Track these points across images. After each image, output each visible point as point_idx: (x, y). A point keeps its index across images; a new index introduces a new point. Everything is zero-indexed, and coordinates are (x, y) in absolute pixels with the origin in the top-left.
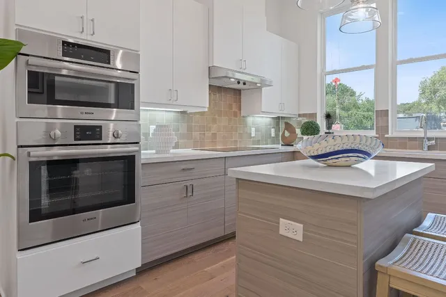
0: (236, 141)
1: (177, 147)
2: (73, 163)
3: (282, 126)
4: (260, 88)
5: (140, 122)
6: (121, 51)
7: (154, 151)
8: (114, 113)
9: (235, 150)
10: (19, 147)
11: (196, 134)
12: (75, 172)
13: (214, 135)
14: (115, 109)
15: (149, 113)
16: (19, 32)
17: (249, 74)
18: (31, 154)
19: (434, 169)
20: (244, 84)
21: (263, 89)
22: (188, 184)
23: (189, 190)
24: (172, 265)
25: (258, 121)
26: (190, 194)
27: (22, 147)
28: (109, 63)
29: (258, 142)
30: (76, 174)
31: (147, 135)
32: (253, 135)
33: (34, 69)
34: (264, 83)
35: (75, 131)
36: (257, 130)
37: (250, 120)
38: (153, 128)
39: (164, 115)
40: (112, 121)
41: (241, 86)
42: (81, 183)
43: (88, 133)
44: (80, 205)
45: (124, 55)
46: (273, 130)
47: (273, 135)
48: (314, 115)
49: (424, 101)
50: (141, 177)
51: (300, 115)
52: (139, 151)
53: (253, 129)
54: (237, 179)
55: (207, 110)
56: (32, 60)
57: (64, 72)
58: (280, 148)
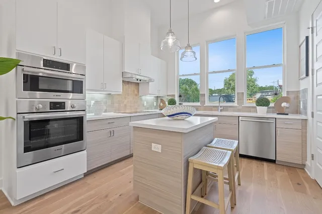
0: (137, 108)
1: (106, 111)
2: (46, 121)
3: (159, 101)
4: (148, 83)
5: (86, 100)
6: (75, 64)
7: (93, 114)
8: (71, 95)
9: (136, 112)
10: (18, 113)
11: (116, 105)
12: (48, 126)
13: (125, 105)
14: (71, 94)
15: (91, 94)
16: (18, 54)
17: (142, 76)
18: (25, 117)
19: (217, 120)
20: (140, 81)
21: (150, 83)
22: (111, 130)
23: (112, 133)
24: (102, 171)
25: (148, 99)
26: (112, 135)
27: (19, 113)
28: (69, 70)
29: (148, 109)
30: (48, 127)
31: (89, 106)
32: (145, 105)
33: (26, 73)
34: (151, 80)
35: (50, 105)
36: (147, 103)
37: (143, 98)
38: (93, 102)
39: (99, 96)
40: (70, 99)
41: (139, 81)
42: (51, 132)
43: (57, 106)
44: (51, 143)
45: (76, 66)
46: (155, 103)
47: (155, 105)
48: (174, 96)
49: (226, 88)
50: (86, 127)
51: (168, 96)
52: (85, 115)
53: (145, 102)
54: (134, 127)
55: (121, 93)
56: (26, 69)
57: (41, 74)
58: (158, 111)
